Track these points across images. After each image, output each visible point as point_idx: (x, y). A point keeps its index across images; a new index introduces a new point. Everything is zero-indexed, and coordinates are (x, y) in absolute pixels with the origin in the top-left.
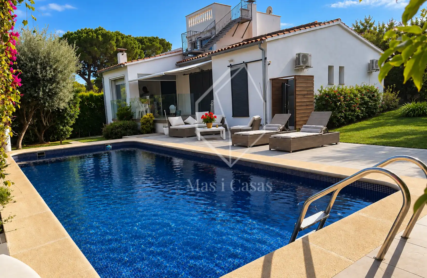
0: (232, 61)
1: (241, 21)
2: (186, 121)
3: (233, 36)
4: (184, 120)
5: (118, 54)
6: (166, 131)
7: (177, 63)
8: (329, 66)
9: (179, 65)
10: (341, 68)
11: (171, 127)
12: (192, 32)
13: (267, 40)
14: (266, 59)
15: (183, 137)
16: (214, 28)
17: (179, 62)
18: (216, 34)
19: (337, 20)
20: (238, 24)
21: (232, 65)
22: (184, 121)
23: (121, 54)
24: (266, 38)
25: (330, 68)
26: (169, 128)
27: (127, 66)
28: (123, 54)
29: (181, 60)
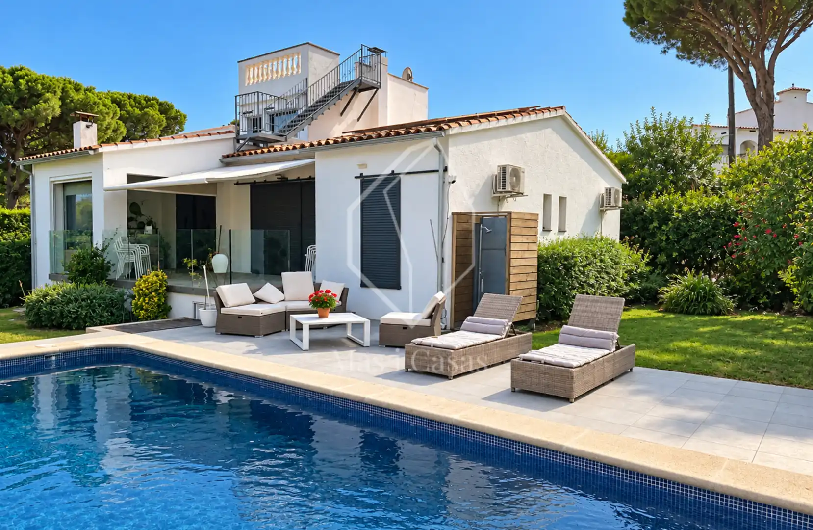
0: (363, 166)
1: (360, 87)
2: (260, 294)
3: (342, 114)
4: (253, 292)
5: (74, 124)
6: (207, 316)
7: (224, 157)
8: (545, 195)
9: (227, 161)
10: (562, 200)
11: (223, 310)
12: (260, 94)
13: (451, 132)
14: (446, 170)
15: (254, 336)
16: (305, 94)
17: (228, 156)
18: (309, 105)
19: (562, 108)
20: (353, 92)
21: (364, 175)
22: (254, 294)
23: (85, 126)
24: (450, 127)
25: (547, 198)
26: (219, 311)
27: (101, 154)
28: (88, 127)
29: (231, 152)
